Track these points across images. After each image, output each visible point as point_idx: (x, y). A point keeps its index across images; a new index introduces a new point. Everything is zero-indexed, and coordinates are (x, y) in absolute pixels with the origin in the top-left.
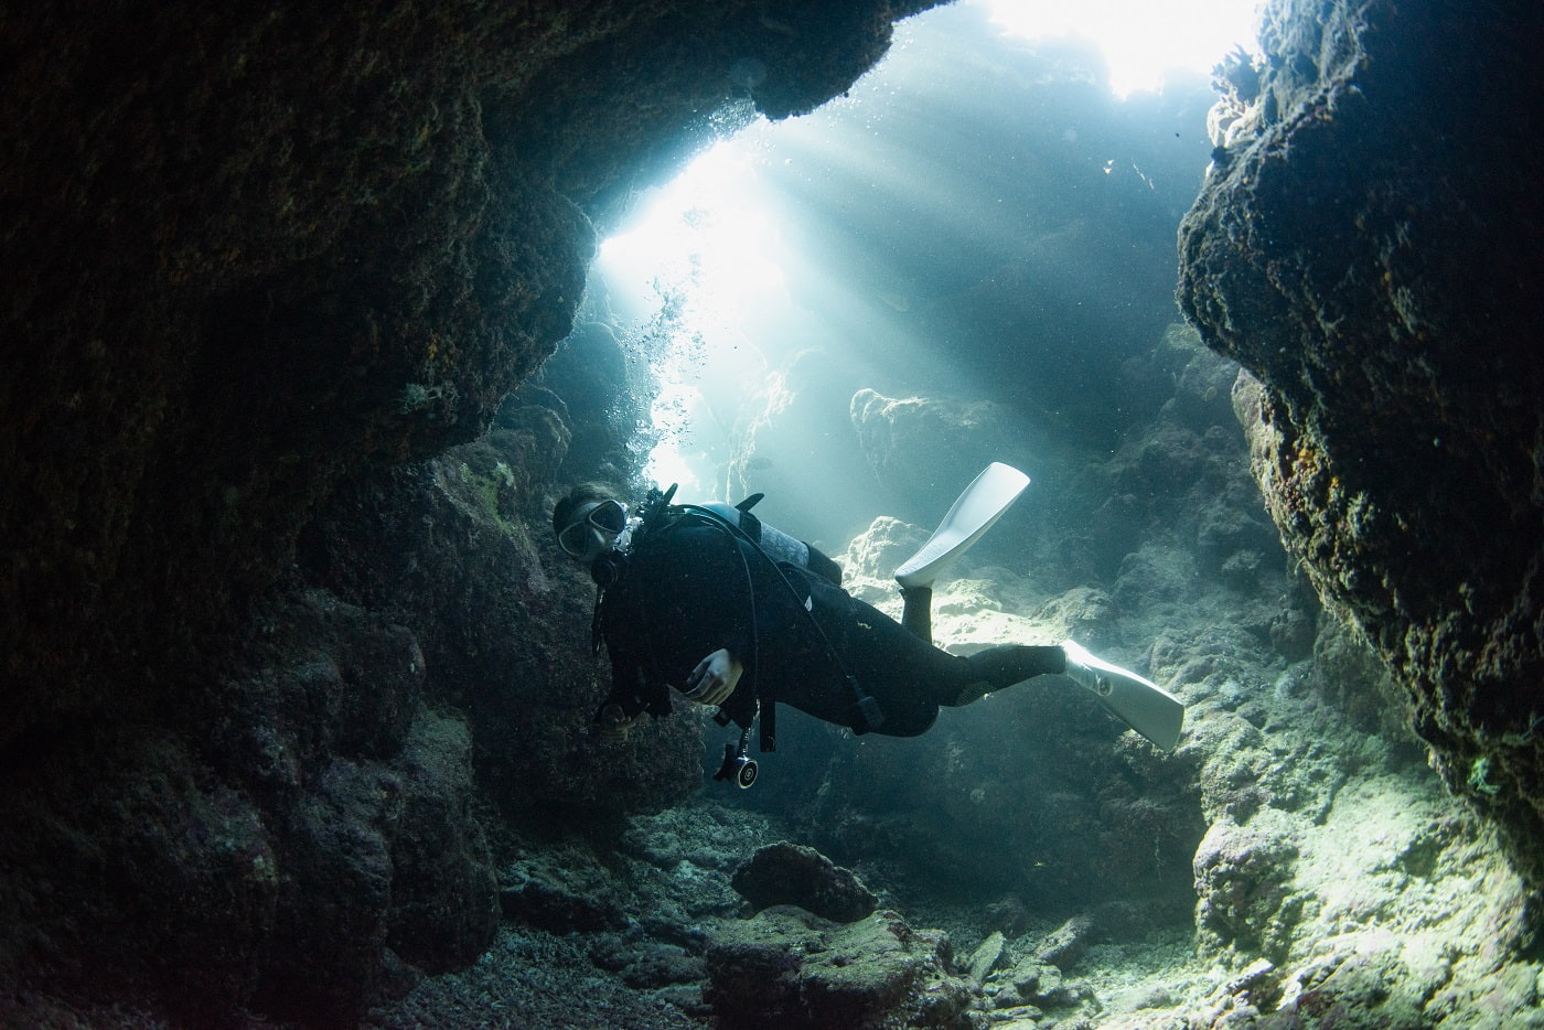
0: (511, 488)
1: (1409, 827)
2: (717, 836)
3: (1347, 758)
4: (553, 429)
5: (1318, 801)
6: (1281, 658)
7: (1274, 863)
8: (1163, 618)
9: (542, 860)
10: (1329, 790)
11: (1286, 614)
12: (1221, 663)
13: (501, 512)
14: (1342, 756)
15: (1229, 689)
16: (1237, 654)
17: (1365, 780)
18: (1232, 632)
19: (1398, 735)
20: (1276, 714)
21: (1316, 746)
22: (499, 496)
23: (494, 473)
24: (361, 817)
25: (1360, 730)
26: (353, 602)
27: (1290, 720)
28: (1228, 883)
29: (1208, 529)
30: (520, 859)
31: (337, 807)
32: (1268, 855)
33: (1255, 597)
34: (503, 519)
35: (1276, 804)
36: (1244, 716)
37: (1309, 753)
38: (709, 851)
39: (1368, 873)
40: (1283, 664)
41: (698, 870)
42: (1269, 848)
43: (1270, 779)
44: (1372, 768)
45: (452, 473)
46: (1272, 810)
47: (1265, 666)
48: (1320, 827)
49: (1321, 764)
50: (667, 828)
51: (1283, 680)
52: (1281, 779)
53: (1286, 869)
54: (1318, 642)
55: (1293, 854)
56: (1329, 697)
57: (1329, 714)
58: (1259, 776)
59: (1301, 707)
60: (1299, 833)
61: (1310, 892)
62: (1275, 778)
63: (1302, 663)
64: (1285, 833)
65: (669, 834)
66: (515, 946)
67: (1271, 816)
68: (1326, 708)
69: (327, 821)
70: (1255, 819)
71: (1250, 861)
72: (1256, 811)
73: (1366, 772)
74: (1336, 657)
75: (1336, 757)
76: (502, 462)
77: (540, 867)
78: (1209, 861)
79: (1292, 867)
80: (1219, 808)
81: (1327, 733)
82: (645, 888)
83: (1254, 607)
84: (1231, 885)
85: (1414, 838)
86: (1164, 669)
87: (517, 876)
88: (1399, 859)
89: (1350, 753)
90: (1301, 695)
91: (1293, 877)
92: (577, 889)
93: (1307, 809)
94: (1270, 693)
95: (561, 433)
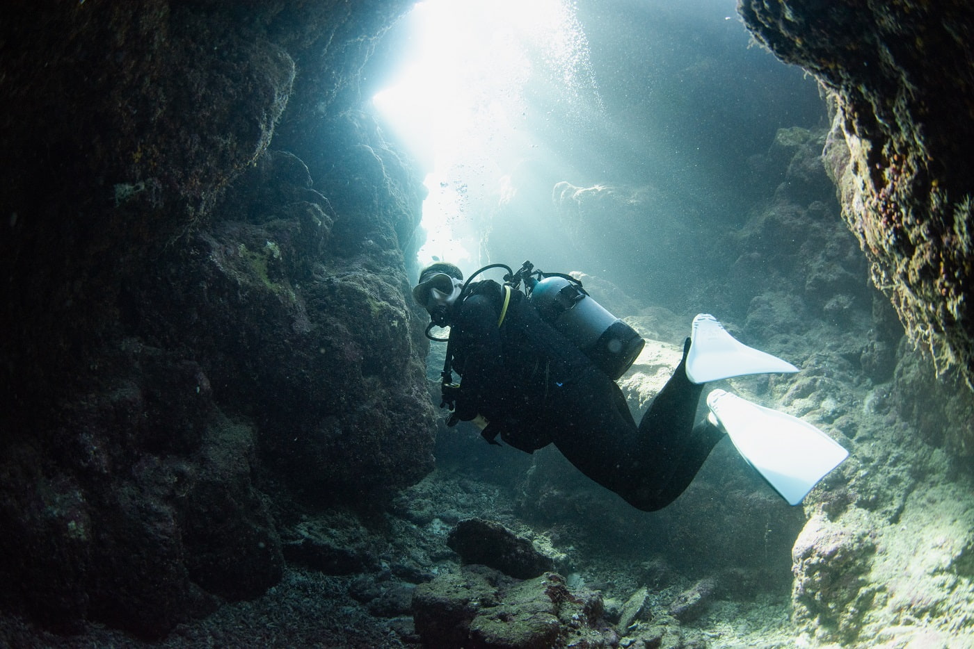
0: (278, 259)
1: (963, 534)
2: (462, 501)
3: (918, 467)
4: (314, 217)
5: (894, 502)
6: (869, 380)
7: (856, 559)
8: (780, 345)
9: (317, 522)
10: (902, 493)
11: (873, 344)
12: (823, 383)
13: (270, 277)
14: (915, 465)
15: (829, 405)
16: (835, 376)
17: (931, 487)
18: (832, 358)
19: (958, 450)
20: (864, 427)
21: (895, 455)
22: (268, 266)
23: (264, 249)
24: (157, 495)
25: (928, 443)
26: (155, 345)
27: (875, 432)
28: (817, 573)
29: (813, 278)
30: (302, 521)
31: (140, 488)
32: (851, 552)
33: (848, 331)
34: (272, 282)
35: (861, 504)
36: (839, 428)
37: (889, 461)
38: (454, 512)
39: (928, 574)
40: (870, 385)
41: (445, 526)
42: (853, 545)
43: (858, 483)
44: (935, 477)
45: (232, 252)
46: (858, 509)
47: (857, 386)
48: (894, 525)
49: (898, 471)
50: (424, 496)
51: (870, 398)
52: (865, 484)
53: (865, 563)
54: (898, 368)
55: (871, 550)
56: (906, 415)
57: (905, 428)
58: (849, 480)
59: (884, 421)
60: (877, 531)
61: (882, 584)
62: (861, 482)
63: (884, 385)
64: (867, 531)
65: (426, 500)
66: (295, 582)
67: (856, 515)
68: (903, 424)
69: (133, 498)
70: (844, 517)
71: (837, 556)
72: (846, 509)
73: (932, 480)
74: (913, 381)
75: (910, 466)
76: (271, 241)
77: (315, 527)
78: (804, 553)
79: (870, 562)
80: (816, 505)
81: (903, 445)
82: (400, 540)
83: (847, 339)
84: (820, 576)
85: (965, 544)
86: (779, 387)
87: (299, 533)
88: (953, 562)
89: (920, 463)
90: (883, 411)
91: (870, 570)
92: (342, 543)
93: (885, 509)
94: (860, 408)
95: (322, 219)
